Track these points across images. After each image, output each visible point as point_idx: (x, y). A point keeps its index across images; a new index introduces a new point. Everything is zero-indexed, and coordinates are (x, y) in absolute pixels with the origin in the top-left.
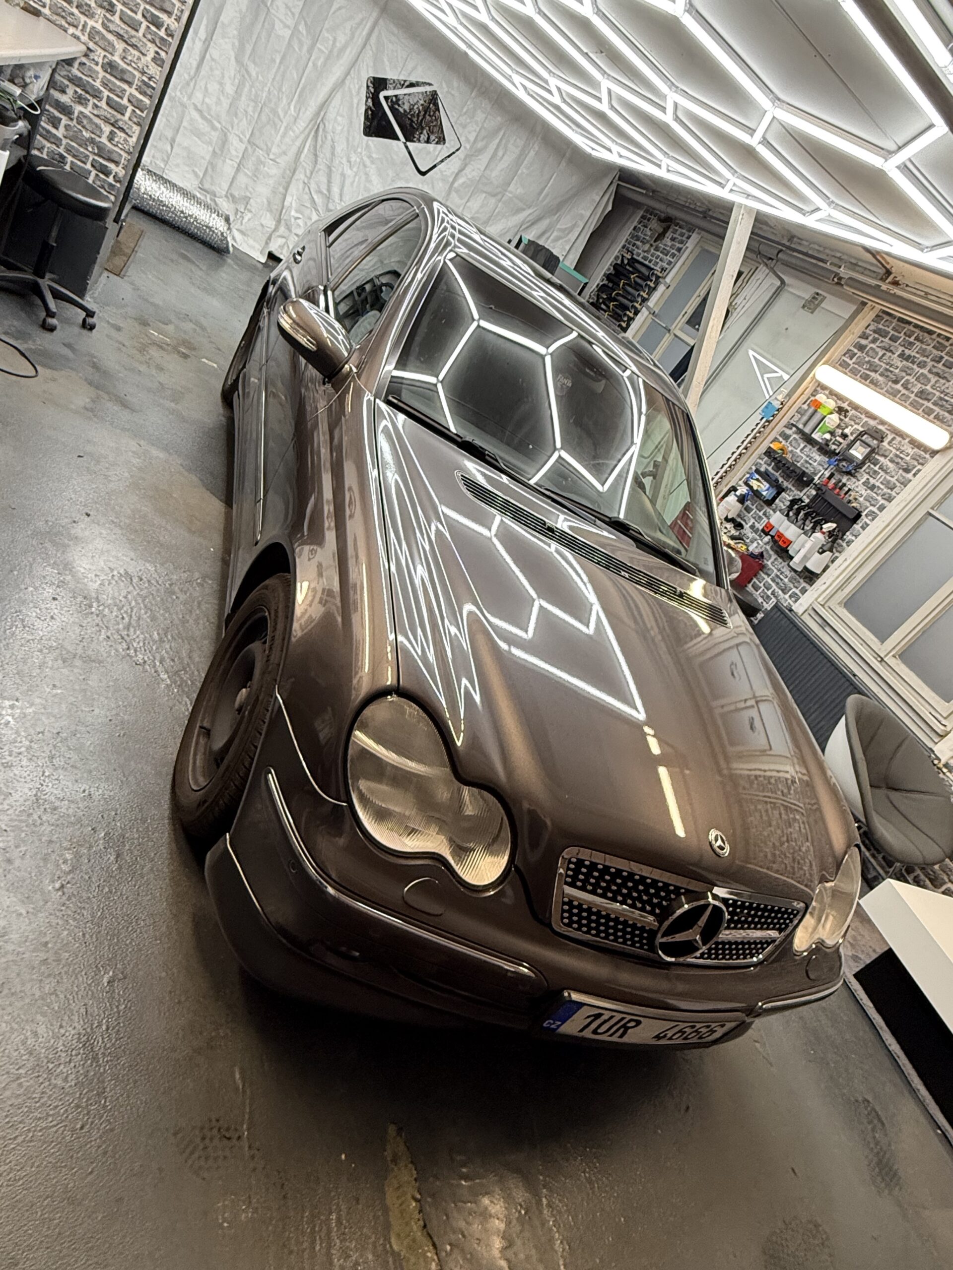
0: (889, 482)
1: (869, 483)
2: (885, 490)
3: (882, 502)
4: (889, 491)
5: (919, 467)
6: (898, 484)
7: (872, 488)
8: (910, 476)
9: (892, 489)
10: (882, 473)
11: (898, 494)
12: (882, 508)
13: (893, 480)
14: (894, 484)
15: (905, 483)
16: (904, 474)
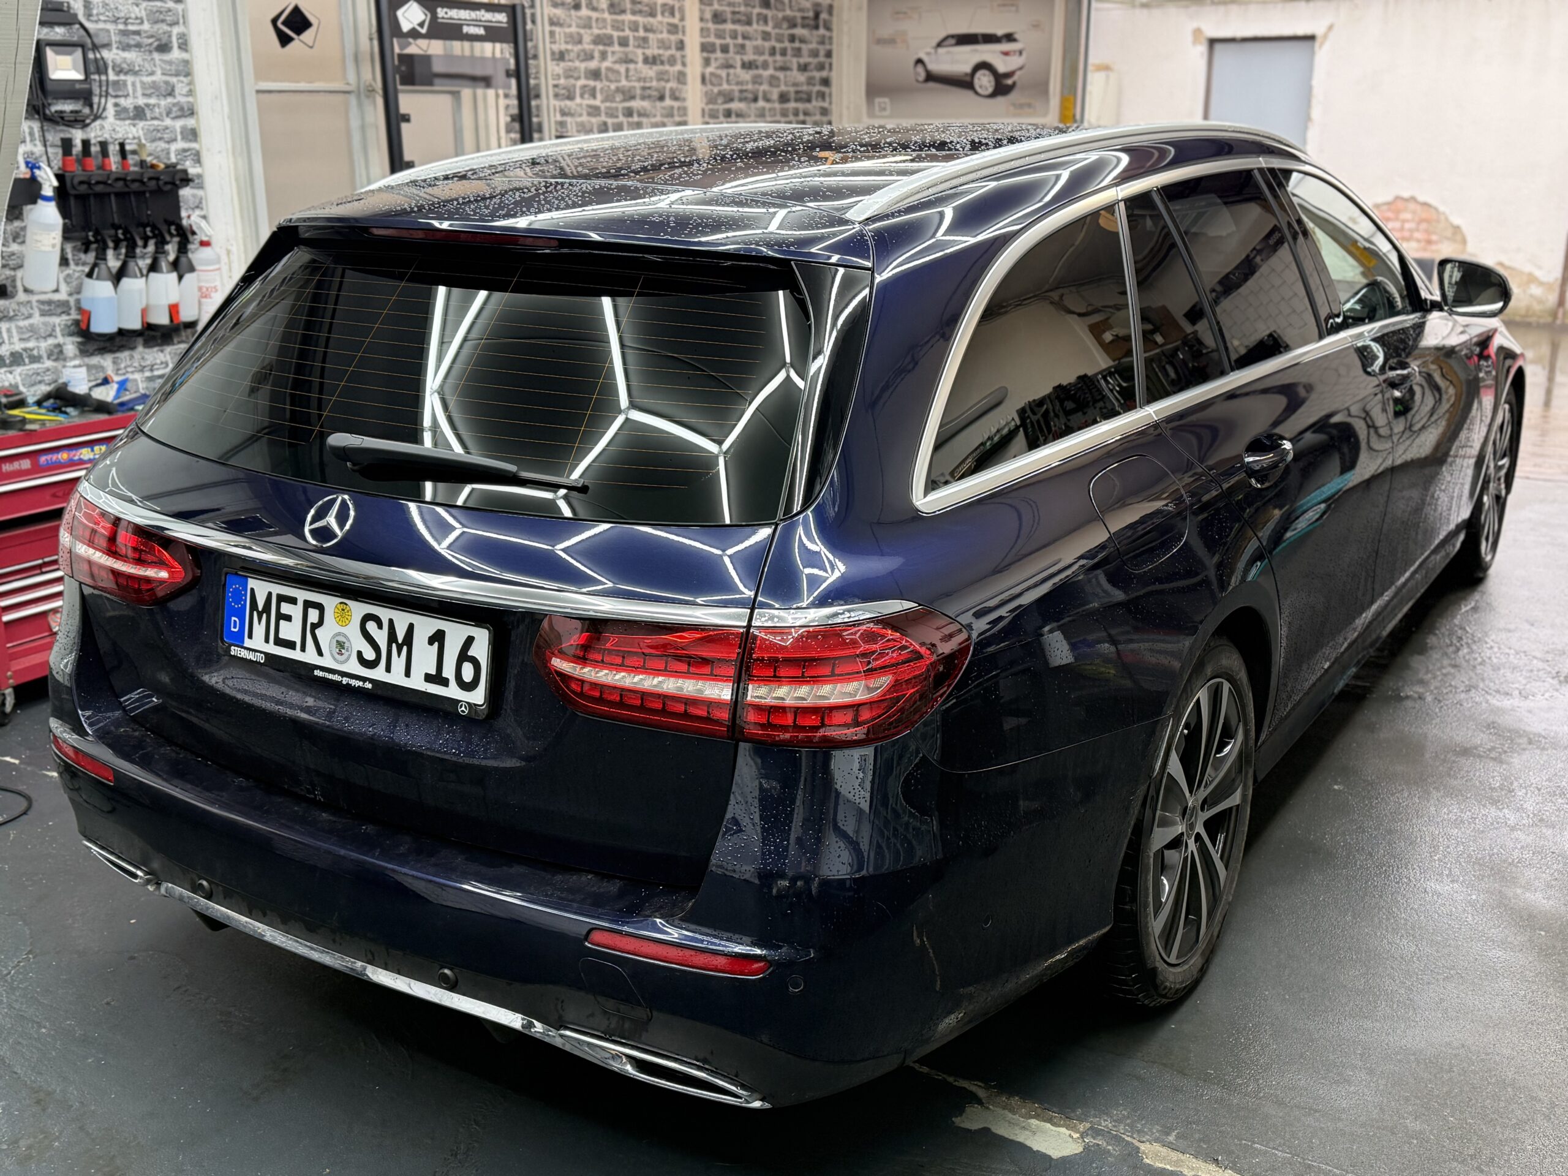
0: (154, 85)
1: (125, 110)
2: (163, 103)
3: (178, 124)
4: (170, 100)
5: (176, 30)
6: (174, 80)
7: (139, 113)
8: (176, 54)
9: (171, 93)
10: (130, 79)
11: (191, 93)
12: (192, 134)
13: (158, 77)
14: (167, 83)
15: (185, 70)
16: (166, 57)
